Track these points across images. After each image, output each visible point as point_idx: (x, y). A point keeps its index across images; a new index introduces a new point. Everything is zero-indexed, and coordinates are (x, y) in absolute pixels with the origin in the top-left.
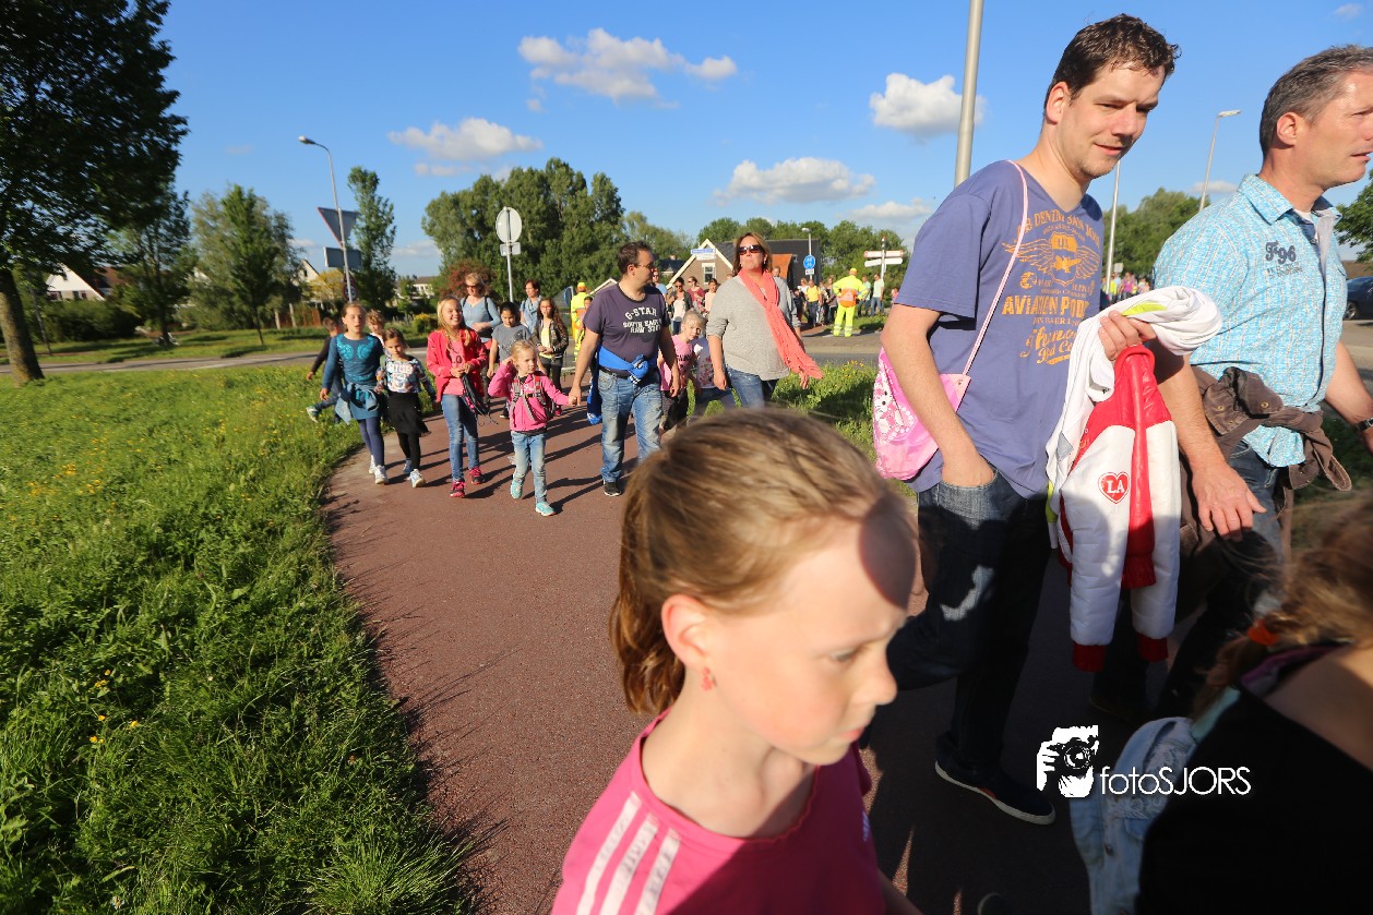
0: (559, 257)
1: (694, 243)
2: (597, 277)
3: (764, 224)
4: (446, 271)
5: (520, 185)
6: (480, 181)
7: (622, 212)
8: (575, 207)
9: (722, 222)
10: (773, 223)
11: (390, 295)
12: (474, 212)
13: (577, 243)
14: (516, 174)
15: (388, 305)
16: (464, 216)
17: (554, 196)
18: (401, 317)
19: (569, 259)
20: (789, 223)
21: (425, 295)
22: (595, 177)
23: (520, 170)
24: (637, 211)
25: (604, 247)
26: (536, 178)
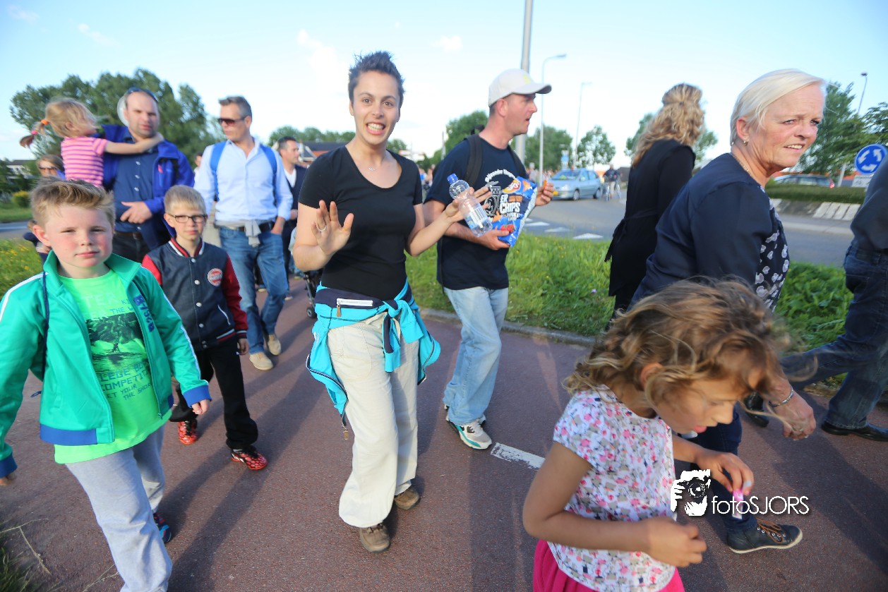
6: (68, 81)
7: (207, 114)
14: (106, 78)
23: (108, 75)
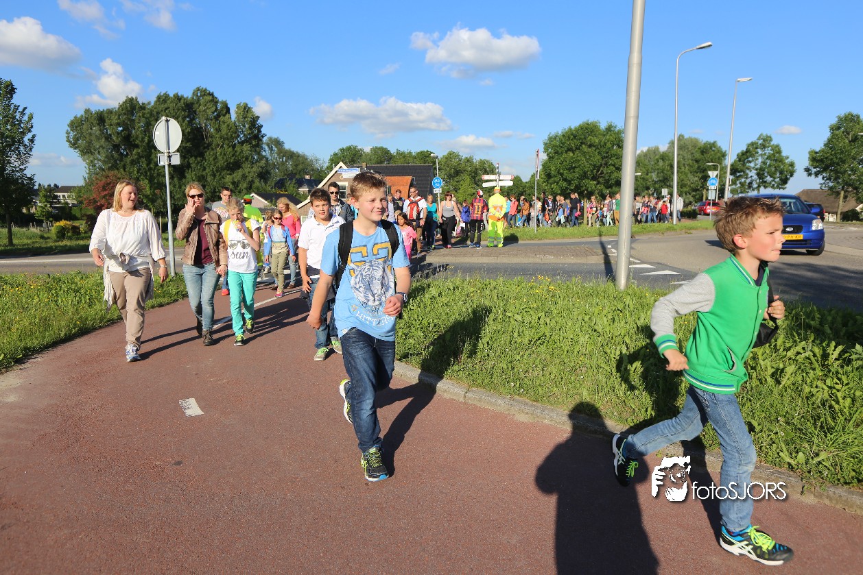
0: (204, 173)
1: (326, 165)
2: (240, 192)
3: (386, 152)
4: (90, 183)
5: (166, 109)
6: (125, 103)
7: (263, 137)
8: (218, 130)
9: (349, 149)
10: (393, 151)
11: (28, 203)
12: (121, 129)
13: (221, 163)
14: (163, 99)
15: (24, 211)
16: (109, 132)
17: (200, 121)
18: (39, 223)
19: (214, 176)
20: (406, 151)
21: (67, 203)
22: (238, 107)
23: (167, 96)
24: (275, 136)
25: (246, 167)
26: (182, 104)
